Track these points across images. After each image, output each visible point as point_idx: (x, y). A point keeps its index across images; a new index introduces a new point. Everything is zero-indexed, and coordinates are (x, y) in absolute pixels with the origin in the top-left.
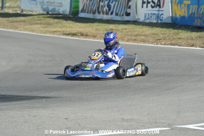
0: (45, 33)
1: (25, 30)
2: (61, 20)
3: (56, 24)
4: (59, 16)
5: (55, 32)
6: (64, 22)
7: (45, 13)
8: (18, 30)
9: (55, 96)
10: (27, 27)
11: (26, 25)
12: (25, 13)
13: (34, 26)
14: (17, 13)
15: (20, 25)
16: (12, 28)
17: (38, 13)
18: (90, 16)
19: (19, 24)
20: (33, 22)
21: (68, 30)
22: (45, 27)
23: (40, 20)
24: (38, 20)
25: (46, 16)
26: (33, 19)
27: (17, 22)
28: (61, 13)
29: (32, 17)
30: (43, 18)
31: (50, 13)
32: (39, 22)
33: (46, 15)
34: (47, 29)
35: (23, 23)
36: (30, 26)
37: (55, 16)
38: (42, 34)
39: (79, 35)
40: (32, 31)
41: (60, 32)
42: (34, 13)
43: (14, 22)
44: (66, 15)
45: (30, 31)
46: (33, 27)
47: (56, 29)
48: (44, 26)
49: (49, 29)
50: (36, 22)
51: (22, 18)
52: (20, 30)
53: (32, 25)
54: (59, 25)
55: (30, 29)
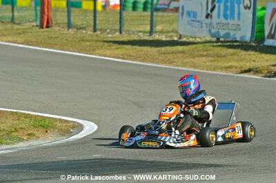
0: (214, 70)
1: (184, 65)
2: (238, 51)
3: (230, 57)
4: (235, 44)
5: (229, 67)
6: (243, 53)
7: (214, 39)
8: (174, 65)
9: (227, 163)
10: (188, 60)
11: (186, 58)
12: (184, 39)
13: (197, 59)
14: (174, 41)
15: (178, 57)
16: (166, 63)
17: (204, 40)
19: (175, 56)
20: (197, 53)
21: (248, 65)
22: (214, 61)
23: (207, 50)
24: (204, 51)
25: (215, 44)
26: (196, 47)
27: (172, 53)
28: (238, 39)
29: (195, 46)
30: (211, 48)
31: (221, 39)
32: (205, 53)
33: (216, 42)
34: (216, 63)
35: (181, 55)
36: (192, 60)
37: (229, 44)
38: (209, 72)
40: (194, 66)
41: (236, 67)
42: (198, 40)
43: (169, 53)
44: (246, 42)
45: (192, 66)
47: (230, 64)
48: (212, 59)
49: (219, 64)
50: (200, 53)
51: (180, 48)
52: (177, 66)
53: (194, 57)
54: (235, 57)
55: (192, 64)
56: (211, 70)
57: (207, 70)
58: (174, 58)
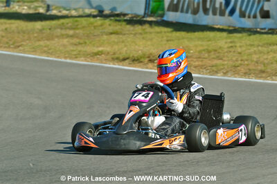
0: (76, 58)
1: (34, 50)
3: (105, 37)
5: (97, 54)
7: (96, 12)
10: (42, 43)
11: (39, 40)
12: (53, 12)
13: (56, 40)
18: (188, 18)
19: (26, 37)
21: (124, 51)
22: (80, 44)
26: (63, 24)
29: (62, 21)
31: (106, 12)
32: (71, 32)
34: (79, 48)
36: (48, 43)
38: (68, 61)
39: (146, 60)
40: (48, 53)
41: (108, 53)
42: (73, 13)
46: (55, 43)
47: (100, 49)
48: (76, 40)
51: (38, 25)
52: (24, 52)
53: (53, 39)
55: (46, 49)
56: (71, 58)
57: (66, 58)
58: (24, 40)
